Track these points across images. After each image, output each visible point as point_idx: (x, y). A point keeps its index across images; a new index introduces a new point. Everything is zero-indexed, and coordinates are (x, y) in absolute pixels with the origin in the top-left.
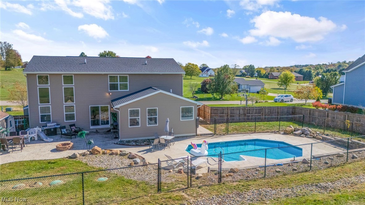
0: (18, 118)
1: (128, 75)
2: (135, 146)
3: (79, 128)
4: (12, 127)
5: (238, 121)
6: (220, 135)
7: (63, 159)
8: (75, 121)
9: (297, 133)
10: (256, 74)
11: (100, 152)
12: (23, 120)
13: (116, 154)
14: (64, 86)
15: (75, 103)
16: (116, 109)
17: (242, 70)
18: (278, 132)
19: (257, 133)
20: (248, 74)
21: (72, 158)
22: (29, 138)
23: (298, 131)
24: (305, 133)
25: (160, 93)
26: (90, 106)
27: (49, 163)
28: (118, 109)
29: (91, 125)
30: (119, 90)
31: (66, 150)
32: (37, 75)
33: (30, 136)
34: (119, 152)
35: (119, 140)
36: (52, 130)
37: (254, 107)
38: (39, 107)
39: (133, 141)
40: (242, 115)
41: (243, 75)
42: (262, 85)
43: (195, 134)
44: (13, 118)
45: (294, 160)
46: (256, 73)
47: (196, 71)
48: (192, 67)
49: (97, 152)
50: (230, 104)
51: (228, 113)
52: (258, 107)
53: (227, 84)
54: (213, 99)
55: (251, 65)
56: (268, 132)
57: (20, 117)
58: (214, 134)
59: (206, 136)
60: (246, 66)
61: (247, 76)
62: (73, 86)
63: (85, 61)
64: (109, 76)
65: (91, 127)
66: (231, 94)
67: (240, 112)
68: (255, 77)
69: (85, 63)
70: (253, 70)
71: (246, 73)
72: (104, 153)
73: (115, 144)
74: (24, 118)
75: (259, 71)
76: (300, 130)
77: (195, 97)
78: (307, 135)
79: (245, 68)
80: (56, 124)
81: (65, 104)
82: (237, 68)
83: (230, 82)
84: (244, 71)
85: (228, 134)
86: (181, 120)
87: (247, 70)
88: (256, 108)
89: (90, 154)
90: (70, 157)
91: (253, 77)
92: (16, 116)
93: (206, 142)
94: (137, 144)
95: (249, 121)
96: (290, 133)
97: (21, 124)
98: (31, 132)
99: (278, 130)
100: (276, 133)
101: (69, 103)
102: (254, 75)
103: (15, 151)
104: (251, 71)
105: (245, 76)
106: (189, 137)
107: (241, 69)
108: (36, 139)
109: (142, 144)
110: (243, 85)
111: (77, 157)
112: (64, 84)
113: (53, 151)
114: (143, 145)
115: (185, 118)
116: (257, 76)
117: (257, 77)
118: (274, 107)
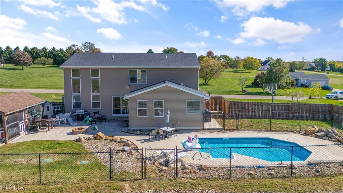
0: (57, 105)
1: (146, 69)
2: (139, 135)
3: (102, 115)
4: (50, 111)
5: (260, 117)
6: (230, 130)
7: (70, 141)
8: (100, 109)
9: (319, 134)
10: (328, 68)
11: (102, 137)
12: (60, 106)
13: (116, 141)
14: (92, 78)
15: (100, 93)
16: (126, 99)
17: (312, 64)
18: (298, 132)
19: (273, 131)
20: (319, 68)
21: (78, 141)
22: (59, 122)
23: (321, 132)
24: (329, 135)
25: (167, 86)
26: (113, 96)
27: (58, 144)
28: (127, 100)
29: (114, 114)
30: (138, 83)
31: (79, 134)
32: (71, 69)
33: (60, 119)
34: (118, 140)
35: (129, 128)
36: (80, 116)
37: (280, 104)
38: (72, 96)
39: (139, 130)
40: (265, 111)
41: (312, 69)
42: (326, 79)
43: (202, 128)
44: (51, 104)
45: (282, 163)
46: (328, 66)
47: (255, 65)
48: (251, 61)
49: (99, 138)
50: (280, 99)
51: (249, 108)
52: (285, 104)
53: (280, 78)
54: (264, 94)
55: (321, 58)
56: (286, 131)
57: (59, 104)
58: (222, 130)
59: (213, 130)
60: (317, 59)
61: (317, 70)
62: (98, 78)
63: (112, 57)
64: (130, 70)
65: (114, 115)
66: (285, 89)
67: (263, 108)
68: (327, 71)
69: (113, 58)
70: (325, 63)
71: (316, 67)
72: (106, 139)
73: (122, 131)
74: (61, 105)
75: (332, 65)
76: (324, 131)
77: (244, 91)
78: (331, 138)
79: (315, 62)
80: (83, 111)
81: (93, 94)
82: (305, 61)
83: (283, 76)
84: (313, 65)
85: (238, 130)
86: (187, 113)
87: (317, 63)
88: (283, 105)
89: (93, 139)
90: (77, 141)
91: (325, 71)
92: (55, 103)
93: (197, 136)
94: (142, 133)
95: (273, 118)
96: (312, 134)
97: (59, 110)
98: (61, 116)
99: (300, 130)
100: (296, 133)
101: (96, 94)
102: (325, 68)
103: (44, 131)
104: (322, 64)
105: (315, 70)
106: (196, 130)
107: (310, 62)
108: (66, 123)
109: (145, 134)
110: (302, 80)
111: (82, 141)
112: (92, 77)
113: (69, 134)
114: (147, 135)
115: (193, 111)
116: (329, 69)
117: (330, 71)
118: (305, 104)
